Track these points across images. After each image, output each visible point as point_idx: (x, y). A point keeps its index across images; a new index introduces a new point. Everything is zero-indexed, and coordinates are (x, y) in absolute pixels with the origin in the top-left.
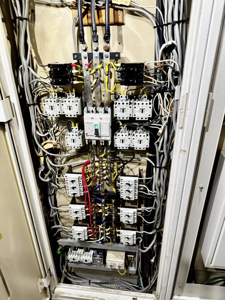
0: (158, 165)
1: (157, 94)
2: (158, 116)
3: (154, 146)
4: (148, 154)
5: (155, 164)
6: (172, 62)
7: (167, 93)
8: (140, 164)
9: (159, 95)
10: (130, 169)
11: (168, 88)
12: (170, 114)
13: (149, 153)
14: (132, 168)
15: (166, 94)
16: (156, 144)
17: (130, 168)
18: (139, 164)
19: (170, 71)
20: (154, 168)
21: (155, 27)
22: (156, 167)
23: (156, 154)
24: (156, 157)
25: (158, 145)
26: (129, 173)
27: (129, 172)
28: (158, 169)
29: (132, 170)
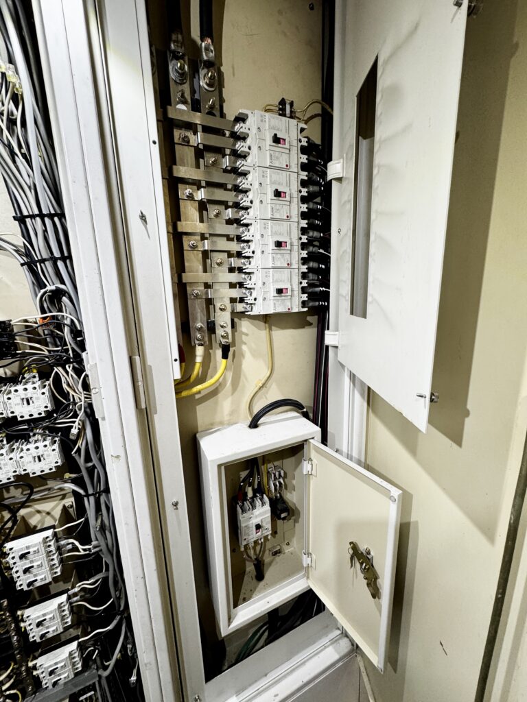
0: (90, 492)
1: (56, 369)
2: (69, 405)
3: (73, 458)
4: (67, 476)
5: (85, 490)
6: (67, 317)
7: (71, 365)
8: (64, 497)
9: (59, 370)
10: (44, 514)
11: (71, 358)
12: (86, 398)
13: (70, 473)
14: (48, 510)
15: (69, 367)
16: (75, 453)
17: (44, 511)
18: (60, 497)
19: (66, 330)
20: (85, 499)
21: (22, 265)
22: (88, 496)
23: (81, 472)
24: (82, 477)
25: (80, 455)
26: (43, 524)
27: (42, 521)
28: (92, 499)
29: (48, 513)
